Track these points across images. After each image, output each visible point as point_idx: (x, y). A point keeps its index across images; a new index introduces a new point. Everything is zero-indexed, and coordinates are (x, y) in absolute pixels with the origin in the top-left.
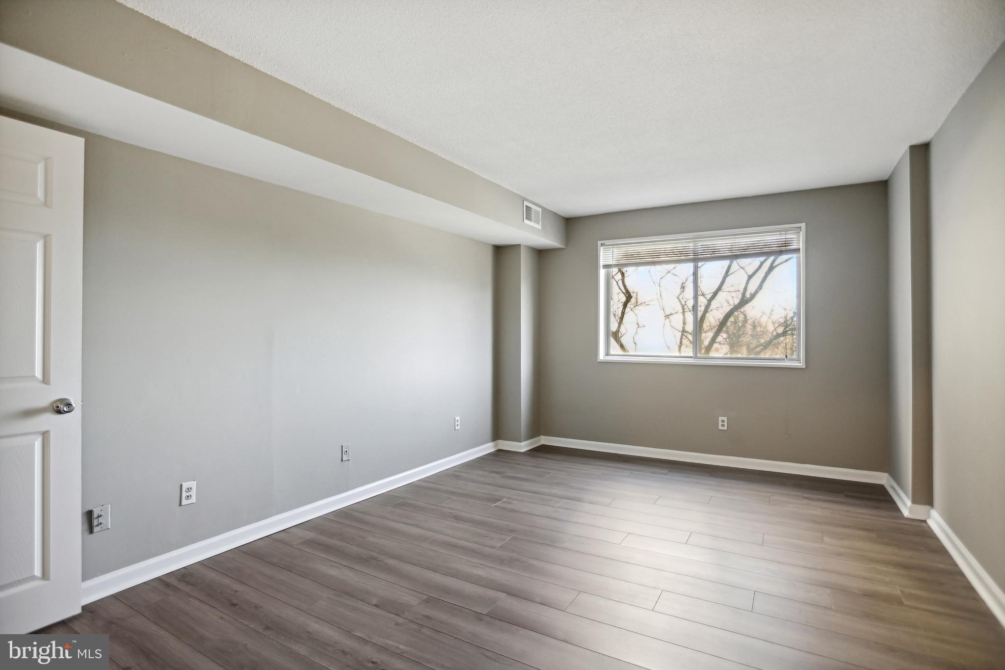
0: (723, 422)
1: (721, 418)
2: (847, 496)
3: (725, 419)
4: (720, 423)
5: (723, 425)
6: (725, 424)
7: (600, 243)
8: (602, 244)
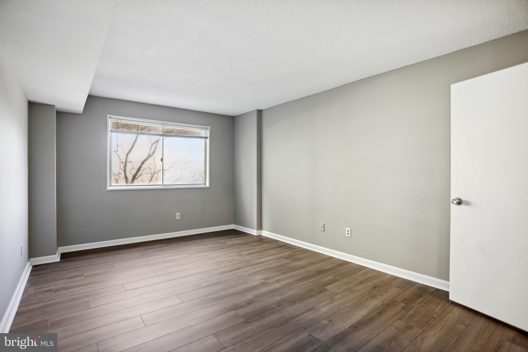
0: (178, 216)
1: (177, 214)
2: (234, 235)
3: (179, 214)
4: (177, 216)
5: (178, 217)
6: (179, 216)
7: (108, 116)
8: (110, 117)
